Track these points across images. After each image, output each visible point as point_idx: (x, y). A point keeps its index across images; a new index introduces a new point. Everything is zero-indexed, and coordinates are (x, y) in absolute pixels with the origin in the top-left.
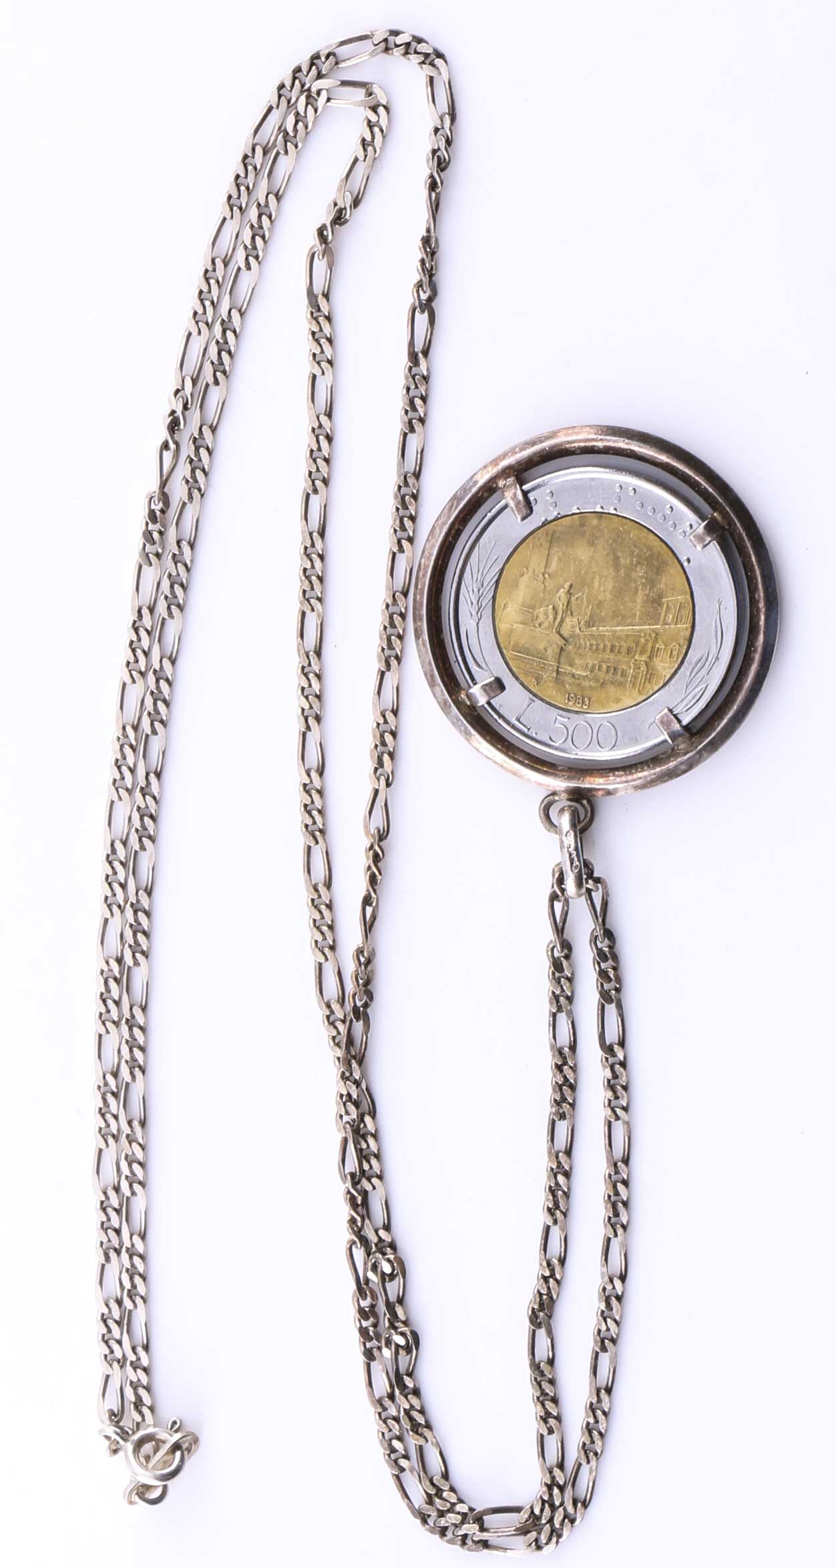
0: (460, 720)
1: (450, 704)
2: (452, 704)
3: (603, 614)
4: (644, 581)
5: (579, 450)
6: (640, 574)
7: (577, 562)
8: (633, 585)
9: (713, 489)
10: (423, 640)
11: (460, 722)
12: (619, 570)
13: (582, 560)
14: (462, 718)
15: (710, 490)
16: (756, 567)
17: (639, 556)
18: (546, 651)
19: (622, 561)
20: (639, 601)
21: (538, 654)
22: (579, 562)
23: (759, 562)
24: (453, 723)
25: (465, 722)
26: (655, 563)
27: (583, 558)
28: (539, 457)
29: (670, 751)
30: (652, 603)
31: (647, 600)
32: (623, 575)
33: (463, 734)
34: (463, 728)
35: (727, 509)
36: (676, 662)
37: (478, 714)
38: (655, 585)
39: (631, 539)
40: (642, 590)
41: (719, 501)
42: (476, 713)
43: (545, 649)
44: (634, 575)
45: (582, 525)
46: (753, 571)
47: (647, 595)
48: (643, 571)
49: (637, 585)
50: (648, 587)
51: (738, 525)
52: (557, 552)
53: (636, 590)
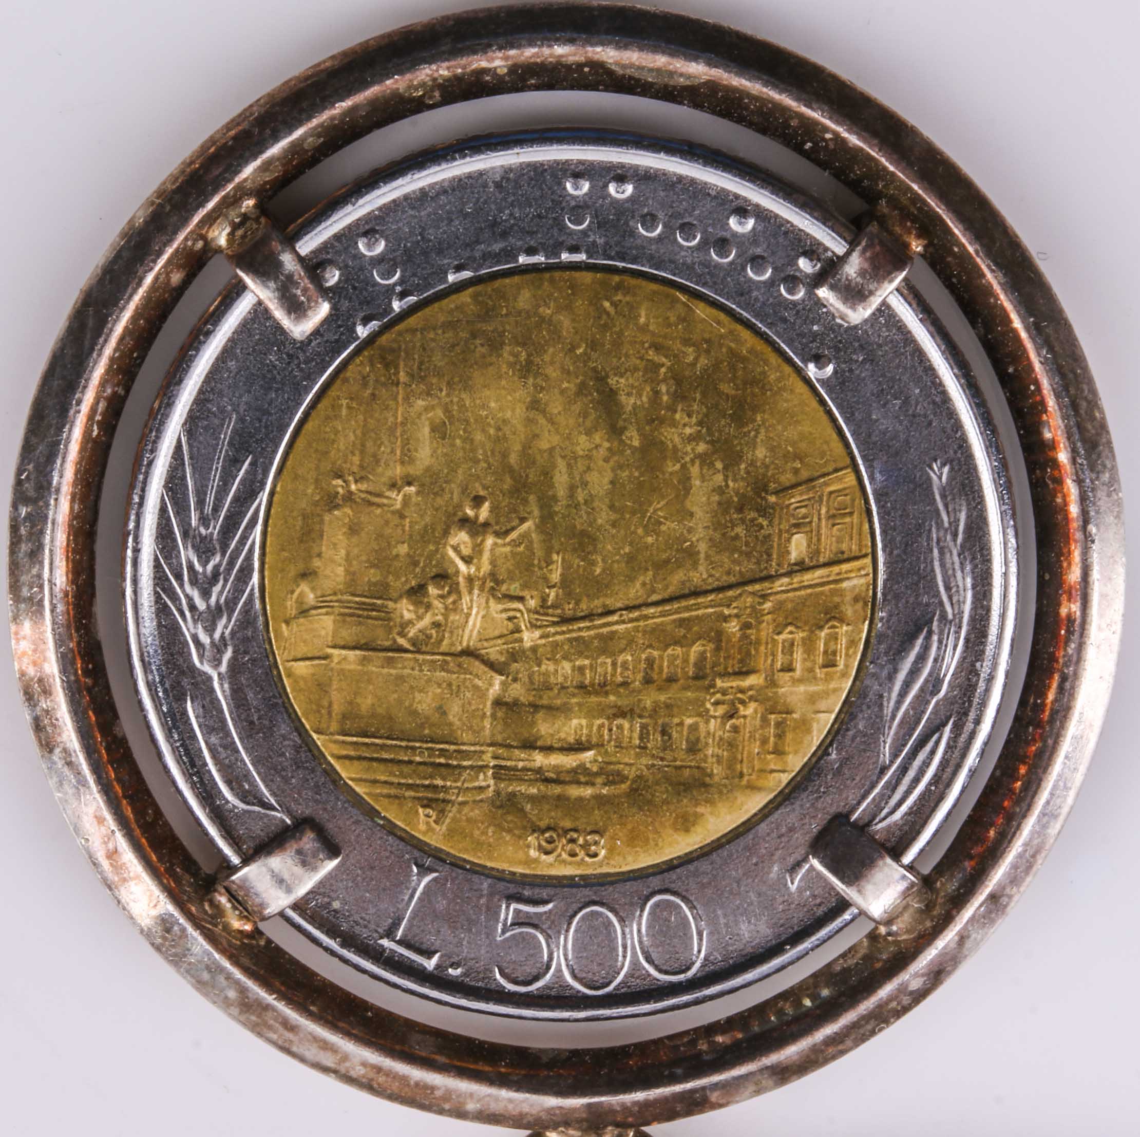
0: (222, 969)
1: (183, 930)
2: (190, 929)
3: (598, 571)
4: (702, 447)
5: (437, 94)
6: (688, 431)
7: (492, 431)
8: (672, 467)
9: (860, 137)
10: (65, 750)
11: (221, 979)
12: (623, 430)
13: (505, 421)
14: (226, 964)
15: (854, 140)
16: (1029, 346)
17: (677, 378)
18: (444, 713)
19: (628, 402)
20: (699, 513)
21: (422, 726)
22: (499, 429)
23: (1036, 330)
24: (201, 985)
25: (238, 974)
26: (727, 388)
27: (509, 414)
28: (319, 136)
29: (866, 943)
30: (740, 510)
31: (724, 506)
32: (636, 443)
33: (235, 1011)
34: (232, 994)
35: (915, 187)
36: (844, 675)
37: (269, 941)
38: (739, 457)
39: (644, 329)
40: (703, 478)
41: (885, 169)
42: (262, 943)
43: (442, 711)
44: (671, 436)
45: (487, 314)
46: (1019, 355)
47: (720, 490)
48: (694, 420)
49: (684, 466)
50: (719, 465)
51: (957, 231)
52: (427, 409)
53: (685, 480)
